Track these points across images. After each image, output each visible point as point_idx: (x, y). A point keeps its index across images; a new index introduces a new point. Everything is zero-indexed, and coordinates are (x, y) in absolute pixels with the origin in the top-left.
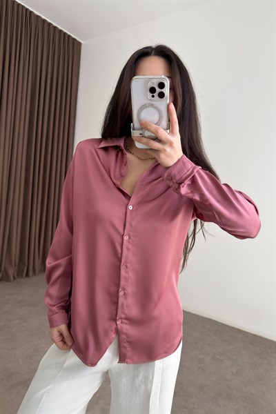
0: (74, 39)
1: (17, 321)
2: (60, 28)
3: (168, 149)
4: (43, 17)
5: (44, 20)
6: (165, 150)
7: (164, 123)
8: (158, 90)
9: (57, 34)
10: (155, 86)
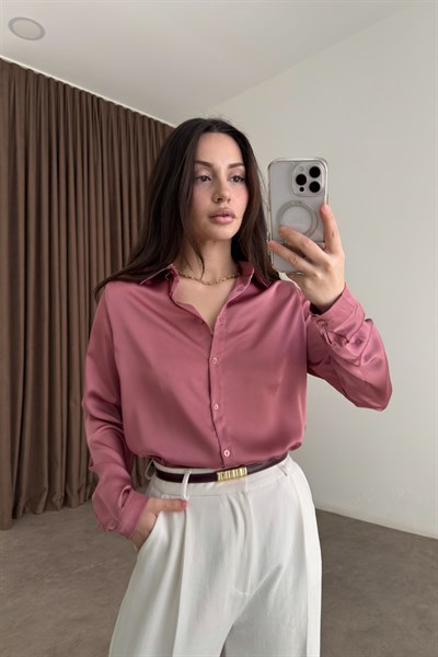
1: (115, 560)
3: (320, 275)
4: (117, 103)
6: (315, 275)
8: (310, 179)
9: (138, 121)
10: (306, 173)
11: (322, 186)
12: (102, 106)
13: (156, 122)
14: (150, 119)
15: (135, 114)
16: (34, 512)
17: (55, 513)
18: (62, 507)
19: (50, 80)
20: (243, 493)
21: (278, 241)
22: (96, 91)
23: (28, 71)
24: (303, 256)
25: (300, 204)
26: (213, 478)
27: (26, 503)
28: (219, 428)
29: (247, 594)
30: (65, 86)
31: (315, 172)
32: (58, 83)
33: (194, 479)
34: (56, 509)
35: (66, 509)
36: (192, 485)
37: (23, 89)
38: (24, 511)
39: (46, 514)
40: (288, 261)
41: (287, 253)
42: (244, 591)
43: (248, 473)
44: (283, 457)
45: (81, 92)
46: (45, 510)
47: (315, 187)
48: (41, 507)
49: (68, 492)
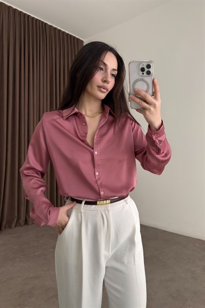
0: (78, 39)
2: (67, 32)
3: (152, 109)
4: (55, 26)
5: (55, 28)
6: (150, 109)
7: (150, 91)
8: (146, 70)
9: (65, 36)
10: (145, 67)
11: (151, 72)
12: (47, 27)
13: (74, 37)
14: (71, 36)
15: (64, 33)
16: (10, 227)
17: (21, 228)
18: (24, 225)
19: (21, 12)
20: (108, 210)
21: (134, 95)
22: (45, 20)
23: (10, 7)
24: (145, 101)
25: (142, 80)
26: (95, 203)
27: (6, 223)
28: (99, 182)
29: (110, 253)
30: (29, 16)
31: (149, 66)
32: (25, 14)
33: (87, 203)
34: (22, 226)
35: (26, 226)
36: (85, 205)
37: (7, 16)
38: (5, 227)
39: (16, 228)
40: (138, 104)
41: (138, 100)
42: (109, 252)
43: (111, 203)
44: (127, 196)
45: (37, 20)
46: (15, 226)
47: (149, 73)
48: (14, 225)
49: (27, 218)
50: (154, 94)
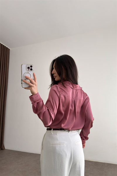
0: (7, 48)
10: (29, 67)
25: (28, 73)
31: (31, 66)
47: (31, 69)
50: (35, 79)
